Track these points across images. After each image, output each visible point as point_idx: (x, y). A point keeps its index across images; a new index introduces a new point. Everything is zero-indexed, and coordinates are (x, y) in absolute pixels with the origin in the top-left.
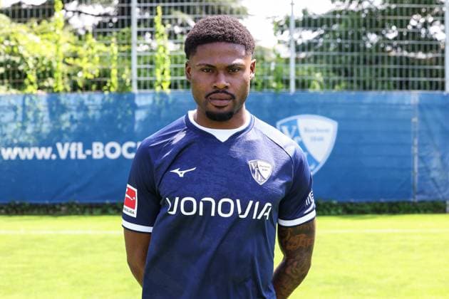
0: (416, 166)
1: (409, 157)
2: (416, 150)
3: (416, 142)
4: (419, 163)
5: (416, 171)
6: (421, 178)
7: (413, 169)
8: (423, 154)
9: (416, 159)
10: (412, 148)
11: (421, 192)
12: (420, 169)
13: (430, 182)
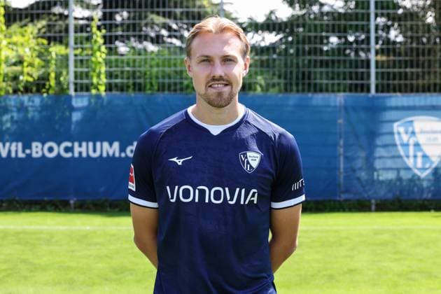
0: (342, 166)
1: (336, 157)
2: (341, 150)
3: (342, 142)
4: (344, 163)
5: (342, 170)
6: (347, 178)
7: (339, 169)
8: (349, 154)
9: (342, 159)
10: (338, 148)
11: (347, 191)
12: (345, 169)
13: (355, 181)
